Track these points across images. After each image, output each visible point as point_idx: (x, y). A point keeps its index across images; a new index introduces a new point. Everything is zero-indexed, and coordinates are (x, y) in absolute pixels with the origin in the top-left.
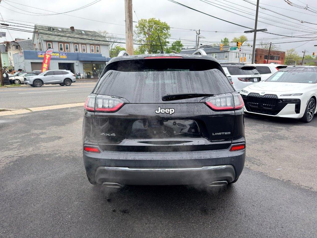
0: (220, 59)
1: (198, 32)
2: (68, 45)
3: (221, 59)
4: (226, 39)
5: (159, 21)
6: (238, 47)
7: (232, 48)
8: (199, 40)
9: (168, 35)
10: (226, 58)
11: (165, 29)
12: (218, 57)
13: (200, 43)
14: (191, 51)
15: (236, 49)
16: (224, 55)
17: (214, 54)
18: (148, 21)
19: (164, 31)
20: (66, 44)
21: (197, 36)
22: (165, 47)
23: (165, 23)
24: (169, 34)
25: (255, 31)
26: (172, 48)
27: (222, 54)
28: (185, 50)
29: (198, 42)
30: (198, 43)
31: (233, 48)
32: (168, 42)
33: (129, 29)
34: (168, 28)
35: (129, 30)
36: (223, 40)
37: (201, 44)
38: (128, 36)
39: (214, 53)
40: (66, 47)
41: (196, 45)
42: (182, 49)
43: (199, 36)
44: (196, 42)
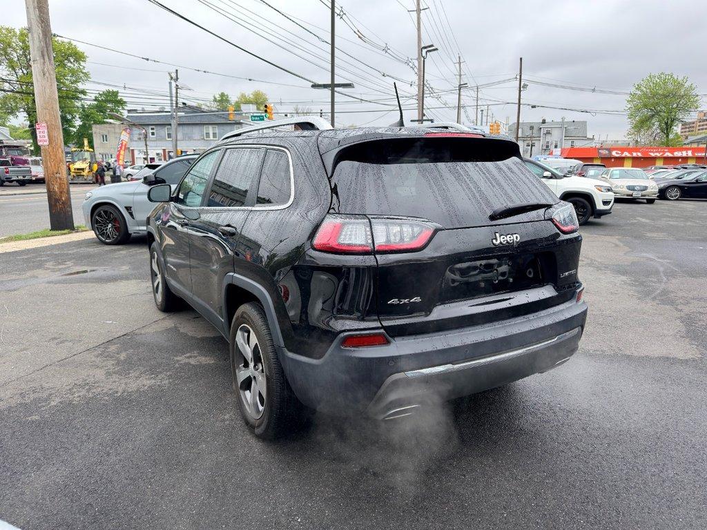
1: (174, 75)
4: (222, 95)
6: (268, 116)
7: (255, 117)
8: (177, 93)
9: (82, 75)
11: (72, 60)
12: (220, 134)
13: (180, 101)
14: (152, 116)
15: (263, 120)
17: (210, 127)
18: (18, 33)
19: (69, 64)
21: (170, 83)
22: (78, 104)
23: (70, 43)
24: (84, 71)
26: (97, 106)
27: (228, 129)
28: (137, 112)
29: (177, 97)
30: (177, 100)
31: (258, 116)
32: (83, 92)
33: (42, 52)
34: (79, 57)
35: (43, 56)
36: (218, 98)
37: (184, 103)
38: (43, 71)
39: (209, 124)
41: (172, 104)
42: (129, 111)
43: (177, 85)
44: (171, 97)
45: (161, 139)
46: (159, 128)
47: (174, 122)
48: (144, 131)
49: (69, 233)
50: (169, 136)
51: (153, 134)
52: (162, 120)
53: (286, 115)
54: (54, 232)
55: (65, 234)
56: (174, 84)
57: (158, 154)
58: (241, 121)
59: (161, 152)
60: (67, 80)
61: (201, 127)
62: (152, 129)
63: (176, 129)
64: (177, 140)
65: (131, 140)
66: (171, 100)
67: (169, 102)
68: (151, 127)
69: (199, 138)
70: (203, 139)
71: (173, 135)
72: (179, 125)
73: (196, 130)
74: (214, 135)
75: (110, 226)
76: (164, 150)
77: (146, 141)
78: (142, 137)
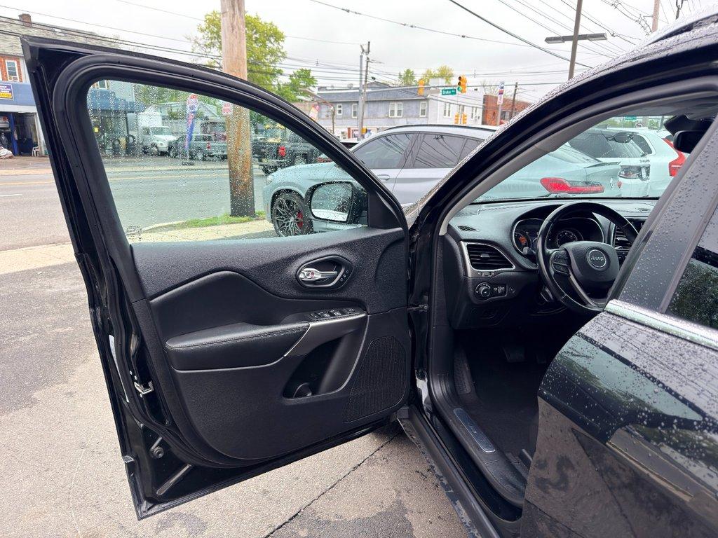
0: (410, 117)
1: (366, 48)
2: (16, 62)
3: (412, 116)
4: (408, 72)
5: (258, 19)
6: (461, 88)
7: (446, 90)
8: (367, 67)
9: (280, 55)
10: (422, 114)
11: (272, 40)
12: (405, 112)
13: (370, 75)
14: (340, 94)
15: (455, 93)
16: (417, 108)
17: (396, 104)
19: (270, 45)
20: (9, 61)
21: (361, 57)
22: (275, 83)
23: (271, 24)
24: (282, 51)
25: (575, 38)
26: (291, 85)
27: (413, 105)
28: (327, 90)
29: (367, 71)
30: (367, 74)
31: (449, 90)
32: (280, 72)
34: (278, 37)
36: (403, 74)
37: (374, 78)
38: (232, 24)
39: (395, 101)
40: (9, 68)
41: (361, 78)
42: (320, 88)
43: (368, 58)
44: (361, 71)
45: (347, 117)
46: (346, 105)
47: (361, 99)
48: (332, 108)
49: (249, 221)
50: (355, 114)
51: (340, 112)
52: (349, 98)
53: (476, 90)
54: (234, 219)
55: (245, 222)
56: (365, 57)
57: (343, 133)
58: (428, 97)
59: (346, 130)
60: (267, 59)
61: (387, 104)
62: (340, 107)
63: (363, 106)
64: (363, 118)
65: (319, 117)
66: (361, 75)
67: (359, 76)
68: (338, 105)
69: (383, 116)
70: (388, 117)
71: (360, 113)
72: (367, 102)
73: (382, 107)
74: (399, 112)
75: (292, 219)
76: (349, 129)
77: (333, 119)
78: (330, 114)
